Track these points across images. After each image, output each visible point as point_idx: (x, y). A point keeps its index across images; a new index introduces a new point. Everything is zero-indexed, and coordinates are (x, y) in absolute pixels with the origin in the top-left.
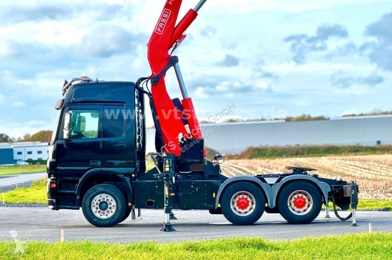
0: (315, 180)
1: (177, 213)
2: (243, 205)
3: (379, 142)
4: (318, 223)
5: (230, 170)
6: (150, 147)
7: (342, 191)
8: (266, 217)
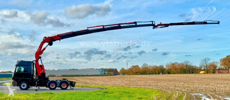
0: (67, 81)
1: (40, 87)
2: (53, 86)
3: (87, 74)
4: (68, 89)
5: (51, 79)
6: (35, 74)
7: (72, 83)
8: (57, 88)
